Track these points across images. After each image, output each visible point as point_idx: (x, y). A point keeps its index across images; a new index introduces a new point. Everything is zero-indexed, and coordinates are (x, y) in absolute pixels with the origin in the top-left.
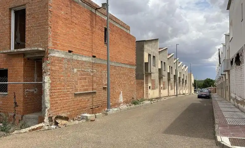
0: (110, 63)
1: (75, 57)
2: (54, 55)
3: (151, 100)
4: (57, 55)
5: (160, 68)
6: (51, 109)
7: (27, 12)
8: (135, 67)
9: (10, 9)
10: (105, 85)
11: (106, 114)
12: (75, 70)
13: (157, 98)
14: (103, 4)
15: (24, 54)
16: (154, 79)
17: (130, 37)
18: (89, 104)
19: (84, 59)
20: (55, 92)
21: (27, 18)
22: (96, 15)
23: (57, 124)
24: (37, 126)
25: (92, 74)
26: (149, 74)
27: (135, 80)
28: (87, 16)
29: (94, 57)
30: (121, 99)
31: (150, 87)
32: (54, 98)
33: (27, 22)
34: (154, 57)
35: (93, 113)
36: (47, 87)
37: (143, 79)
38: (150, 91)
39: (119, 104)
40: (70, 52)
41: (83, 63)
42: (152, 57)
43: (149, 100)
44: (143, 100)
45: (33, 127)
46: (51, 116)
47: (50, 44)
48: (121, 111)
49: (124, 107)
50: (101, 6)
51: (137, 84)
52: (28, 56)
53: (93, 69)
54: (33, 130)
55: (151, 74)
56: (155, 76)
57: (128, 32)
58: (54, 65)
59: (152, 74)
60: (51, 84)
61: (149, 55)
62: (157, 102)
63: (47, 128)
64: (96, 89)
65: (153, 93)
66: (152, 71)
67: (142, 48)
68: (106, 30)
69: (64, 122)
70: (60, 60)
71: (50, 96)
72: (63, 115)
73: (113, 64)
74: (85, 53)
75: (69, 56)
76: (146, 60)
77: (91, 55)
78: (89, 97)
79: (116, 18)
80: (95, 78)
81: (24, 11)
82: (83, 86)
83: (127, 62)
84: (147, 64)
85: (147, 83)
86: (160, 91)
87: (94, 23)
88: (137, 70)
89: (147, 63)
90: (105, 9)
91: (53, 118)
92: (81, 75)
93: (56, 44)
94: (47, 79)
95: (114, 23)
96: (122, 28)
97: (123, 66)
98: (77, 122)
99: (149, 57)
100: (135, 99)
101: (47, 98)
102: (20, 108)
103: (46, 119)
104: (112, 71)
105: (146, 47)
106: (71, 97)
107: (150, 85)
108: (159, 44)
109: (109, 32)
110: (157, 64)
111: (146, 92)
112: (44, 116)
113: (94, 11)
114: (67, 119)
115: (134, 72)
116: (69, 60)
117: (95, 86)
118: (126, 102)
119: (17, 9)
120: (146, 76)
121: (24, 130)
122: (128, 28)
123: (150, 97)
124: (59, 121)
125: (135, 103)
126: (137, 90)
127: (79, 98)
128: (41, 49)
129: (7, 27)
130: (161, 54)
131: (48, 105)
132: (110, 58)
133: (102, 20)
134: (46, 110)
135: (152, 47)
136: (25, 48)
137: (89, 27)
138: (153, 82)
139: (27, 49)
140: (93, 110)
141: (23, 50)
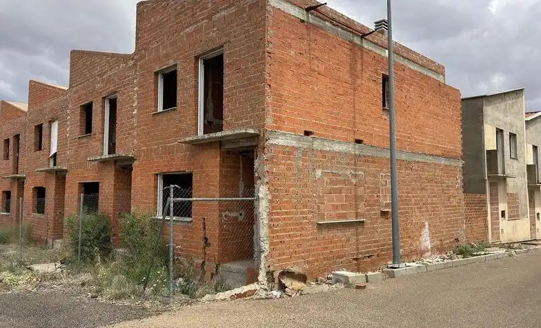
0: (397, 156)
1: (317, 145)
2: (275, 142)
3: (509, 246)
4: (281, 141)
5: (531, 162)
6: (271, 255)
7: (226, 61)
8: (460, 163)
9: (197, 58)
10: (387, 206)
11: (392, 276)
12: (319, 173)
13: (525, 243)
14: (378, 24)
15: (220, 143)
16: (515, 192)
17: (444, 91)
18: (350, 249)
19: (337, 148)
20: (278, 220)
21: (226, 71)
22: (361, 48)
23: (282, 287)
24: (246, 289)
25: (354, 181)
26: (499, 181)
27: (462, 195)
28: (342, 53)
29: (359, 142)
30: (426, 241)
31: (503, 213)
32: (277, 231)
33: (226, 79)
34: (512, 136)
35: (358, 271)
36: (263, 207)
37: (485, 193)
38: (504, 224)
39: (420, 253)
40: (307, 133)
41: (334, 155)
42: (506, 137)
43: (502, 246)
44: (484, 245)
45: (237, 291)
46: (271, 269)
47: (269, 121)
48: (428, 271)
49: (434, 260)
50: (372, 27)
51: (467, 204)
52: (227, 147)
53: (356, 170)
54: (239, 296)
55: (504, 179)
56: (518, 183)
57: (440, 78)
58: (276, 164)
59: (508, 179)
60: (270, 201)
61: (499, 132)
62: (526, 252)
63: (263, 294)
64: (362, 216)
65: (514, 230)
66: (508, 172)
67: (479, 116)
68: (386, 79)
69: (298, 285)
70: (289, 152)
71: (270, 227)
72: (296, 269)
73: (404, 157)
74: (339, 134)
75: (305, 143)
76: (490, 143)
77: (351, 138)
78: (349, 232)
79: (408, 51)
80: (360, 191)
81: (220, 59)
82: (335, 207)
83: (438, 152)
84: (492, 154)
85: (495, 202)
86: (533, 224)
87: (359, 67)
88: (466, 171)
89: (495, 151)
90: (382, 32)
91: (276, 274)
92: (331, 182)
93: (280, 117)
94: (262, 191)
95: (405, 63)
96: (425, 72)
97: (430, 160)
98: (325, 287)
99: (499, 135)
100: (463, 242)
101: (263, 231)
102: (214, 249)
103: (262, 276)
104: (401, 174)
105: (489, 111)
106: (311, 230)
107: (503, 206)
108: (524, 103)
109: (393, 83)
110: (523, 154)
111: (492, 225)
112: (258, 268)
113: (357, 40)
114: (302, 278)
115: (459, 176)
116: (304, 153)
117: (362, 209)
118: (440, 249)
119: (210, 56)
120: (491, 185)
121: (221, 295)
122: (440, 70)
123: (504, 238)
124: (287, 282)
125: (463, 252)
126: (468, 219)
127: (326, 234)
128: (251, 131)
129: (192, 92)
130: (532, 128)
131: (265, 246)
132: (396, 144)
133: (377, 59)
134: (263, 256)
135: (505, 111)
136: (221, 130)
137: (347, 77)
138: (512, 199)
139: (226, 132)
140: (358, 264)
141: (219, 134)
